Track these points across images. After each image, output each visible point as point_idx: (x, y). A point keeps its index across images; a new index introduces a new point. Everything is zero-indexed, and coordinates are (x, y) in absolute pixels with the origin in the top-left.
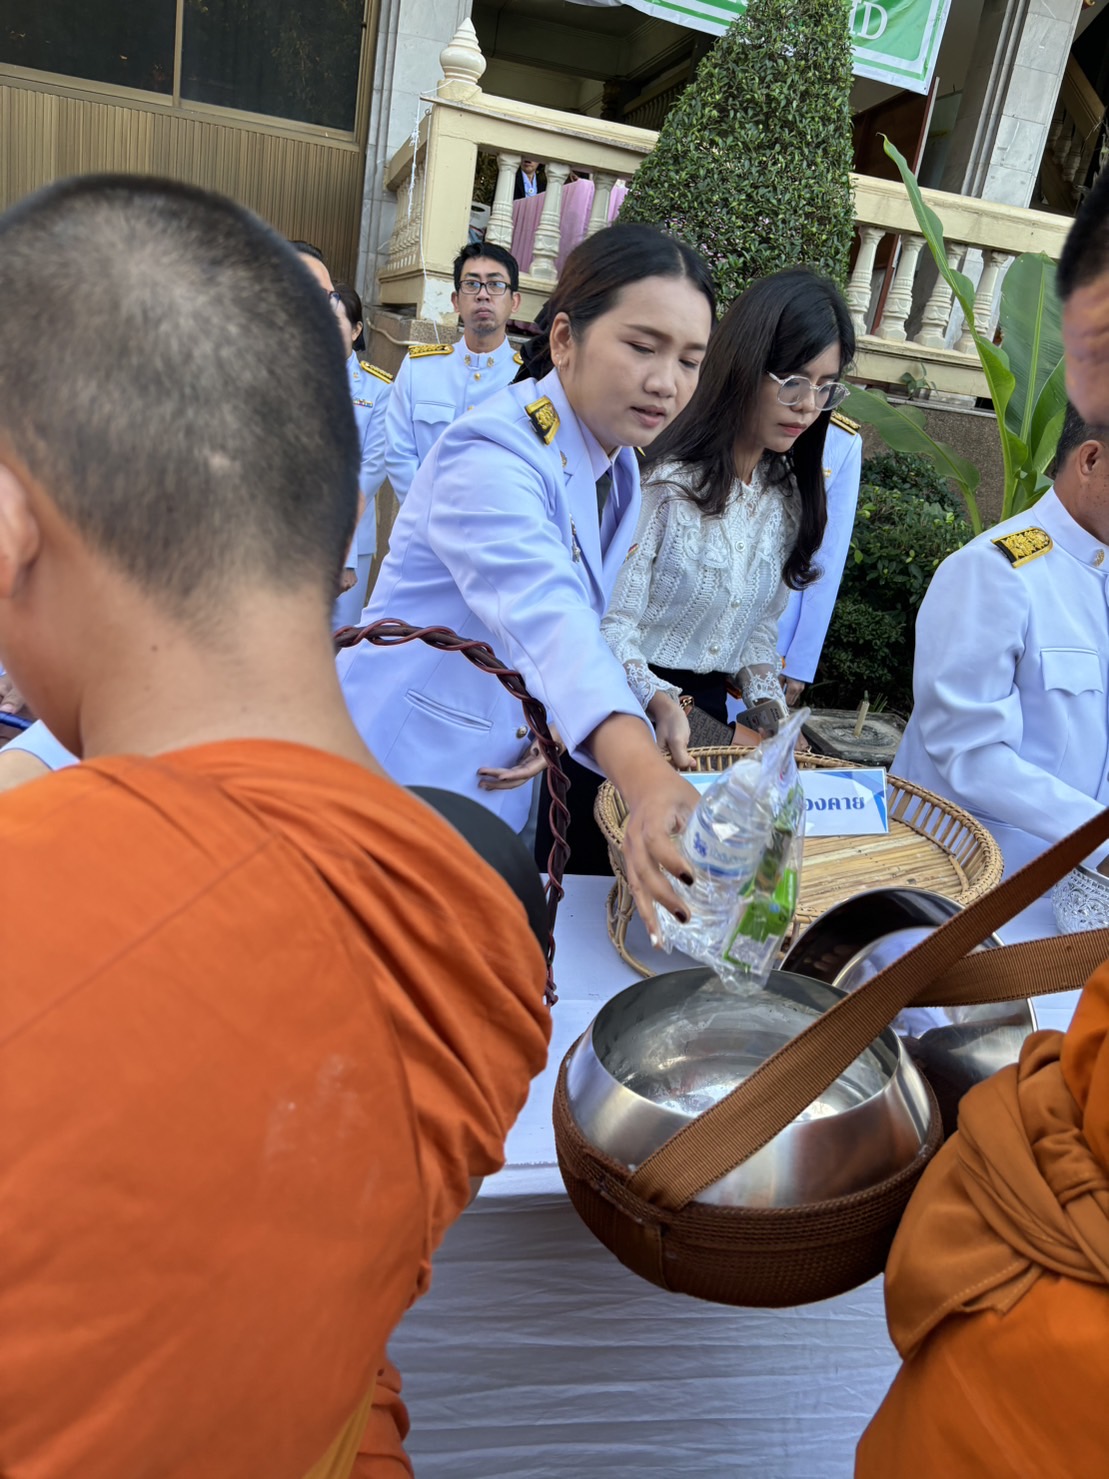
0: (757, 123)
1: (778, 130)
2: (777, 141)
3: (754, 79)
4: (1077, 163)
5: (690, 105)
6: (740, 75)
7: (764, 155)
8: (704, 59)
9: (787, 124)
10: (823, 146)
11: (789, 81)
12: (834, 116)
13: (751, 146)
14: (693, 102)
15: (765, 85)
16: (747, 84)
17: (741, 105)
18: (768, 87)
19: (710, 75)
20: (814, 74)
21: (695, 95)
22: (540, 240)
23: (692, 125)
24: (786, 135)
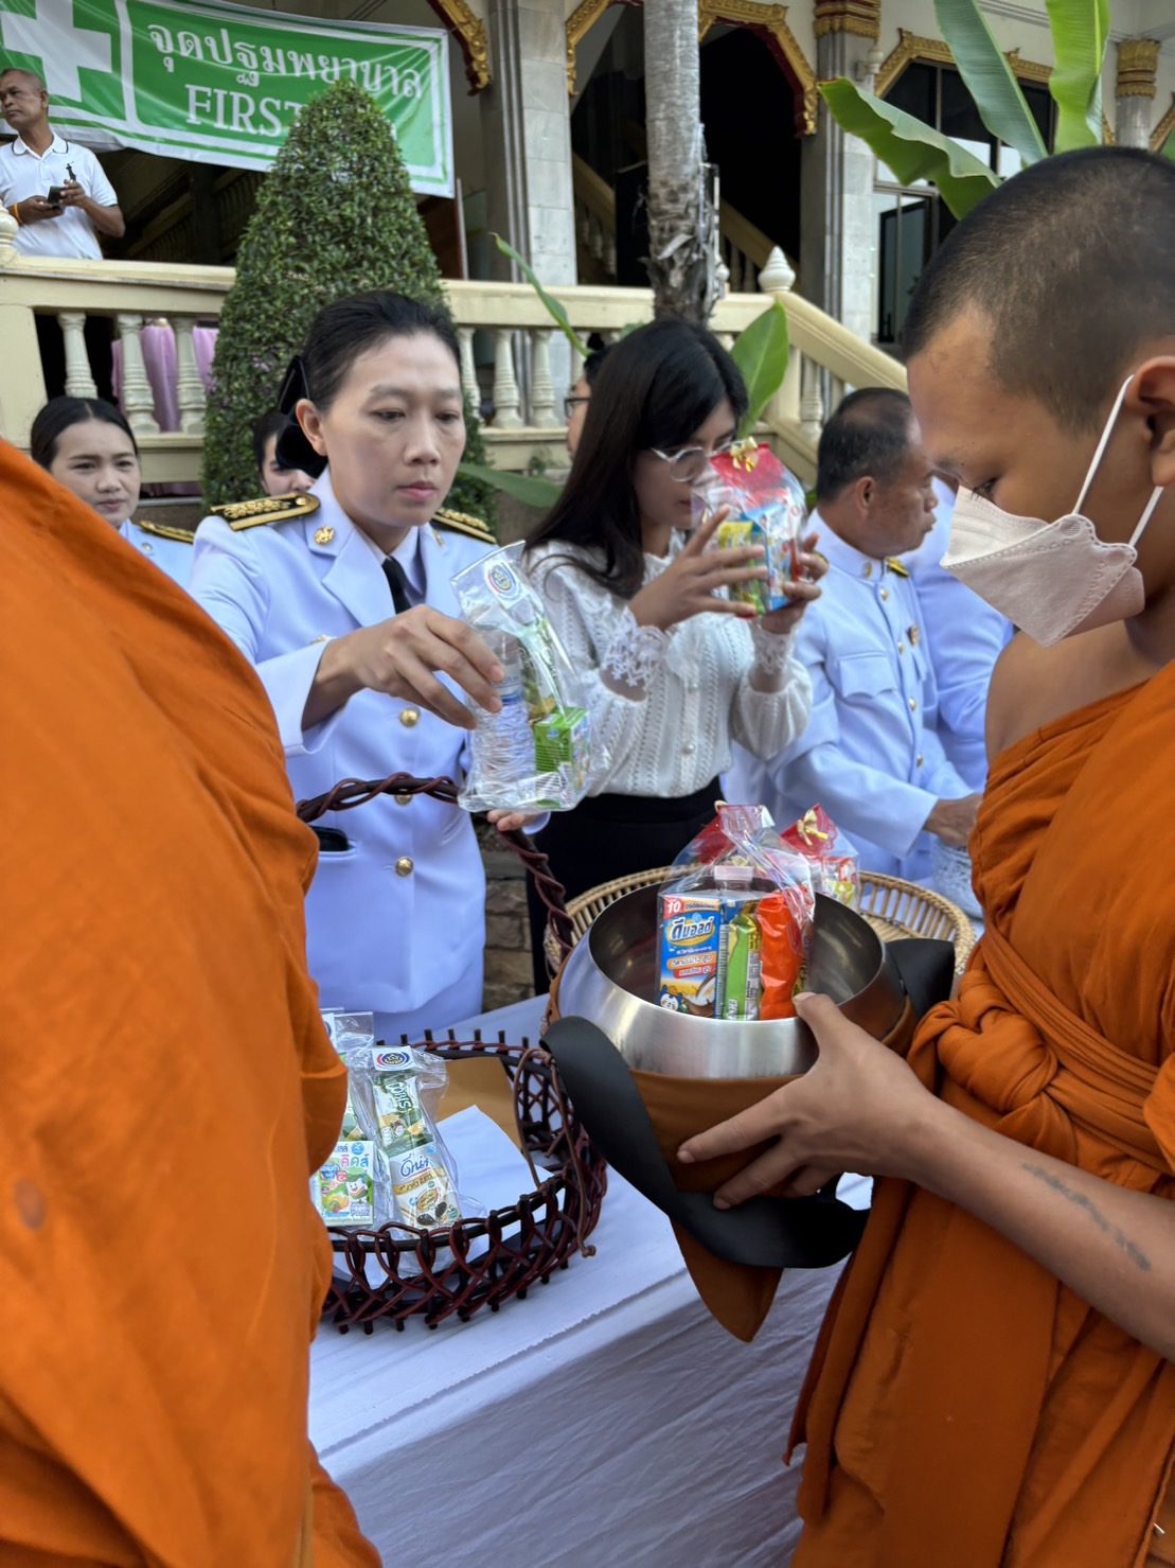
0: (337, 244)
1: (360, 247)
2: (363, 257)
3: (321, 202)
4: (599, 241)
5: (263, 236)
6: (307, 200)
7: (354, 273)
8: (261, 189)
9: (366, 240)
10: (408, 256)
11: (357, 199)
12: (409, 227)
13: (339, 266)
14: (265, 232)
15: (334, 206)
16: (316, 207)
17: (317, 228)
18: (338, 208)
19: (274, 204)
20: (379, 190)
21: (264, 225)
22: (130, 395)
23: (271, 256)
24: (371, 251)
